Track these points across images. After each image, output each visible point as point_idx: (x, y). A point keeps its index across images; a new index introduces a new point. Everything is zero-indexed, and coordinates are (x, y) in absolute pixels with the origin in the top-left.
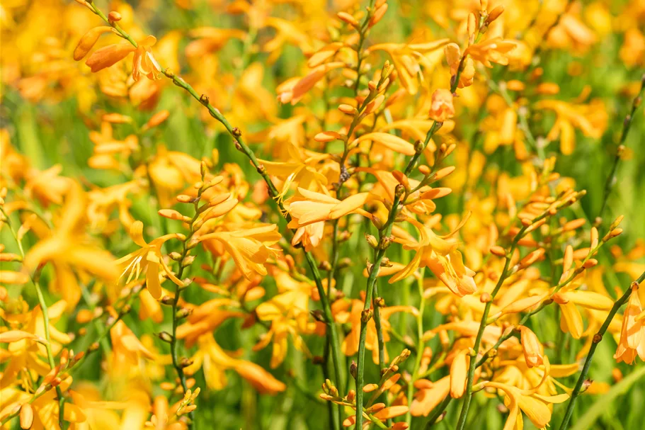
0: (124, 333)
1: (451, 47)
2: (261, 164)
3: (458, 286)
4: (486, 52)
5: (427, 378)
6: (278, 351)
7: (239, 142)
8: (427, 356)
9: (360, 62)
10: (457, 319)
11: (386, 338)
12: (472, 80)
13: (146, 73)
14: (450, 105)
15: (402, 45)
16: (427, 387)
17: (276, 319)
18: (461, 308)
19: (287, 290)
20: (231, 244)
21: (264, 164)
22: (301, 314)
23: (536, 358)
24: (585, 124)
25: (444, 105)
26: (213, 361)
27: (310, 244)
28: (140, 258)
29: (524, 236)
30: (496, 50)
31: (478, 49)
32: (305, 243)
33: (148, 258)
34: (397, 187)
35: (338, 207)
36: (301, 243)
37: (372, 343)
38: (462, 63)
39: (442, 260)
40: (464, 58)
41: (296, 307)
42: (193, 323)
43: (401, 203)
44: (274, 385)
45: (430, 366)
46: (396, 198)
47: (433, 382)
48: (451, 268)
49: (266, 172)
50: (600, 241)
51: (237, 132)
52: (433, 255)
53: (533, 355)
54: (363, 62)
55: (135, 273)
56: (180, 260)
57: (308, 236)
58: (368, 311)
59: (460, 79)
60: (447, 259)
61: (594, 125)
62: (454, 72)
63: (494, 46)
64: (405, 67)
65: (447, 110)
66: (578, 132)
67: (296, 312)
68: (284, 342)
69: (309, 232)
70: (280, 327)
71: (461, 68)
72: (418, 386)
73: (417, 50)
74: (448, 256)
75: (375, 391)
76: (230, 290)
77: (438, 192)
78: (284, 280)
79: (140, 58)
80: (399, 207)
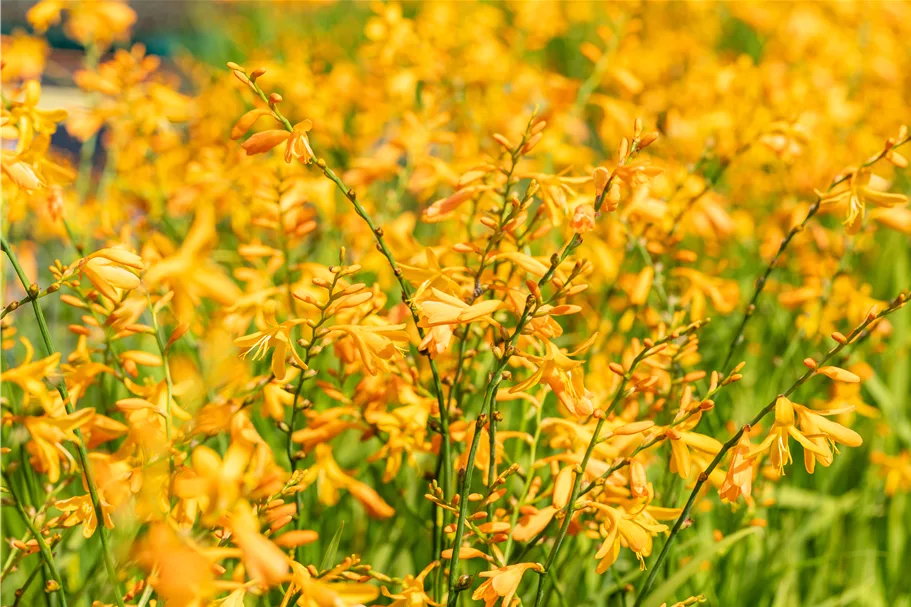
0: (245, 426)
1: (601, 171)
2: (399, 267)
3: (575, 406)
4: (634, 172)
5: (534, 505)
6: (392, 465)
7: (380, 243)
8: (536, 485)
9: (509, 187)
10: (569, 452)
11: (498, 461)
12: (616, 206)
13: (298, 156)
14: (592, 220)
15: (551, 177)
16: (532, 514)
17: (395, 432)
18: (575, 441)
19: (406, 405)
20: (360, 337)
21: (402, 269)
22: (418, 429)
23: (641, 489)
24: (717, 296)
25: (585, 218)
26: (328, 476)
27: (436, 352)
28: (269, 337)
29: (646, 357)
30: (644, 172)
31: (626, 170)
32: (431, 350)
33: (277, 337)
34: (530, 297)
35: (467, 310)
36: (427, 350)
37: (483, 463)
38: (609, 183)
39: (563, 378)
40: (612, 178)
41: (415, 421)
42: (314, 428)
43: (530, 314)
44: (385, 510)
45: (537, 495)
46: (527, 308)
47: (539, 509)
48: (570, 387)
49: (402, 275)
50: (718, 385)
51: (380, 232)
52: (555, 372)
53: (639, 485)
54: (511, 189)
55: (262, 351)
56: (308, 348)
57: (435, 343)
58: (483, 416)
59: (604, 201)
60: (568, 377)
61: (726, 299)
62: (600, 192)
63: (642, 168)
64: (551, 197)
65: (588, 223)
66: (709, 300)
67: (414, 426)
68: (399, 457)
69: (436, 339)
70: (397, 442)
71: (607, 189)
72: (523, 512)
73: (565, 183)
74: (569, 373)
75: (480, 501)
76: (353, 398)
77: (568, 308)
78: (407, 394)
79: (295, 140)
80: (529, 318)
